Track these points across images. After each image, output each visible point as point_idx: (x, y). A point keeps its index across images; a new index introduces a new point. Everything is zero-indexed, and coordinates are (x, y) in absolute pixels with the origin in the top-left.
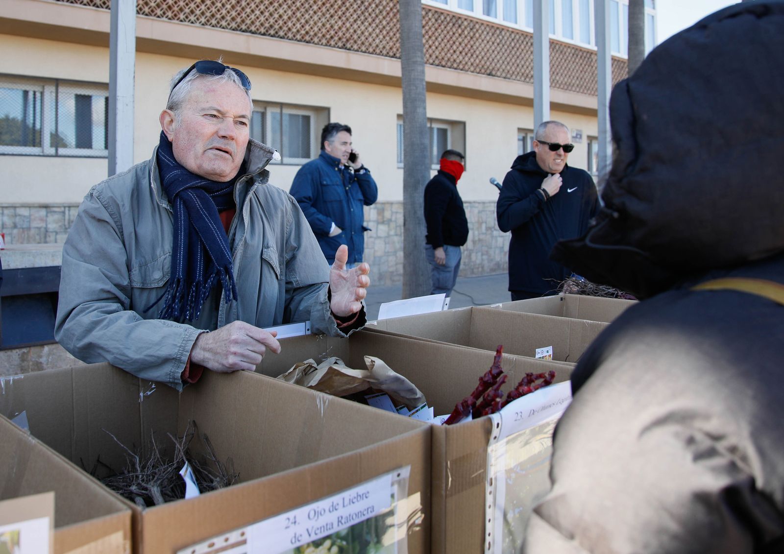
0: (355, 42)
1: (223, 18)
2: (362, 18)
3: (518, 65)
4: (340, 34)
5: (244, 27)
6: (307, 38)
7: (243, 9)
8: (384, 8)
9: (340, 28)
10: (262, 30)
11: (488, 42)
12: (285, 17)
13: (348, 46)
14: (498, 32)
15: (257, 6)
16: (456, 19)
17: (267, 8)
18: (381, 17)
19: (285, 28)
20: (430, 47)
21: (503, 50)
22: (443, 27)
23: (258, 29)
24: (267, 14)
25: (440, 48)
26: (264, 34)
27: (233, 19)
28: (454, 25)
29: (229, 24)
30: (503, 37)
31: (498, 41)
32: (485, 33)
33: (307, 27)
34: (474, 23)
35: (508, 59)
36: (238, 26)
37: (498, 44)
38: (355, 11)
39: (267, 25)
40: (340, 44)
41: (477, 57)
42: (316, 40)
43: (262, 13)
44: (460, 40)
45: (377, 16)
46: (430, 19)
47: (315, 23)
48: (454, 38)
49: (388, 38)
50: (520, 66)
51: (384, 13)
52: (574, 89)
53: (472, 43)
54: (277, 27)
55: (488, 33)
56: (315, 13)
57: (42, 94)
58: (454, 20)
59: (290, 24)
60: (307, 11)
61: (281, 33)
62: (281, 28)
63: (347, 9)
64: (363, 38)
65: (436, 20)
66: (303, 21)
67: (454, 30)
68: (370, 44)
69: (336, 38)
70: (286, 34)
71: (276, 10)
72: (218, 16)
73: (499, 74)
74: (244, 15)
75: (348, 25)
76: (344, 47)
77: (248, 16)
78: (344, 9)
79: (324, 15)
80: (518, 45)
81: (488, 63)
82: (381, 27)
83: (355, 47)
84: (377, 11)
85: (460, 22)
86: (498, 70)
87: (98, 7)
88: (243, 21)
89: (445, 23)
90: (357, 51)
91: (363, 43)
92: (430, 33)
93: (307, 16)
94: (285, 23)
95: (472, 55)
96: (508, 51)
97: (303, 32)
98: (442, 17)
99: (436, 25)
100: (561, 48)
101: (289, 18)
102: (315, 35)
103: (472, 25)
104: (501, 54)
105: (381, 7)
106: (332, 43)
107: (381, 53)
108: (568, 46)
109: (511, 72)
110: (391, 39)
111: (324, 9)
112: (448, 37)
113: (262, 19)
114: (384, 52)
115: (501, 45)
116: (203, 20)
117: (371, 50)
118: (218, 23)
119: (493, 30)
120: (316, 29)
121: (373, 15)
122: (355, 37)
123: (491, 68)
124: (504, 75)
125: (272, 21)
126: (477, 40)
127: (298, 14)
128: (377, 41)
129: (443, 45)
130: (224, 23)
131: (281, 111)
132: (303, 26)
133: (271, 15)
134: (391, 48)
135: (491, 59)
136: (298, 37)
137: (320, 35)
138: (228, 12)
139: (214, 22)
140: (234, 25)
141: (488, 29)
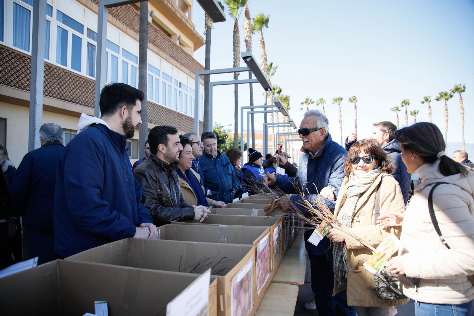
1: (54, 93)
3: (159, 119)
5: (63, 98)
6: (87, 104)
7: (62, 90)
10: (70, 100)
11: (150, 109)
14: (153, 106)
15: (68, 89)
17: (72, 90)
19: (78, 100)
21: (155, 113)
23: (68, 99)
24: (72, 93)
26: (70, 101)
27: (58, 94)
29: (57, 96)
31: (153, 109)
32: (149, 106)
33: (87, 100)
35: (156, 116)
36: (60, 97)
39: (72, 98)
42: (90, 105)
43: (70, 92)
47: (90, 98)
50: (160, 119)
55: (150, 106)
56: (90, 94)
60: (87, 93)
61: (77, 101)
66: (85, 97)
70: (79, 102)
71: (75, 91)
72: (48, 91)
74: (63, 93)
80: (159, 111)
86: (153, 120)
88: (62, 95)
94: (78, 97)
96: (156, 113)
97: (85, 102)
100: (173, 113)
101: (80, 95)
102: (90, 103)
104: (154, 114)
108: (176, 112)
109: (157, 121)
113: (70, 95)
115: (154, 111)
118: (52, 95)
119: (151, 105)
120: (90, 101)
123: (150, 119)
124: (155, 122)
127: (84, 94)
130: (55, 96)
131: (71, 133)
133: (73, 93)
135: (150, 116)
136: (83, 103)
137: (91, 103)
138: (57, 91)
139: (51, 95)
140: (59, 96)
141: (150, 104)
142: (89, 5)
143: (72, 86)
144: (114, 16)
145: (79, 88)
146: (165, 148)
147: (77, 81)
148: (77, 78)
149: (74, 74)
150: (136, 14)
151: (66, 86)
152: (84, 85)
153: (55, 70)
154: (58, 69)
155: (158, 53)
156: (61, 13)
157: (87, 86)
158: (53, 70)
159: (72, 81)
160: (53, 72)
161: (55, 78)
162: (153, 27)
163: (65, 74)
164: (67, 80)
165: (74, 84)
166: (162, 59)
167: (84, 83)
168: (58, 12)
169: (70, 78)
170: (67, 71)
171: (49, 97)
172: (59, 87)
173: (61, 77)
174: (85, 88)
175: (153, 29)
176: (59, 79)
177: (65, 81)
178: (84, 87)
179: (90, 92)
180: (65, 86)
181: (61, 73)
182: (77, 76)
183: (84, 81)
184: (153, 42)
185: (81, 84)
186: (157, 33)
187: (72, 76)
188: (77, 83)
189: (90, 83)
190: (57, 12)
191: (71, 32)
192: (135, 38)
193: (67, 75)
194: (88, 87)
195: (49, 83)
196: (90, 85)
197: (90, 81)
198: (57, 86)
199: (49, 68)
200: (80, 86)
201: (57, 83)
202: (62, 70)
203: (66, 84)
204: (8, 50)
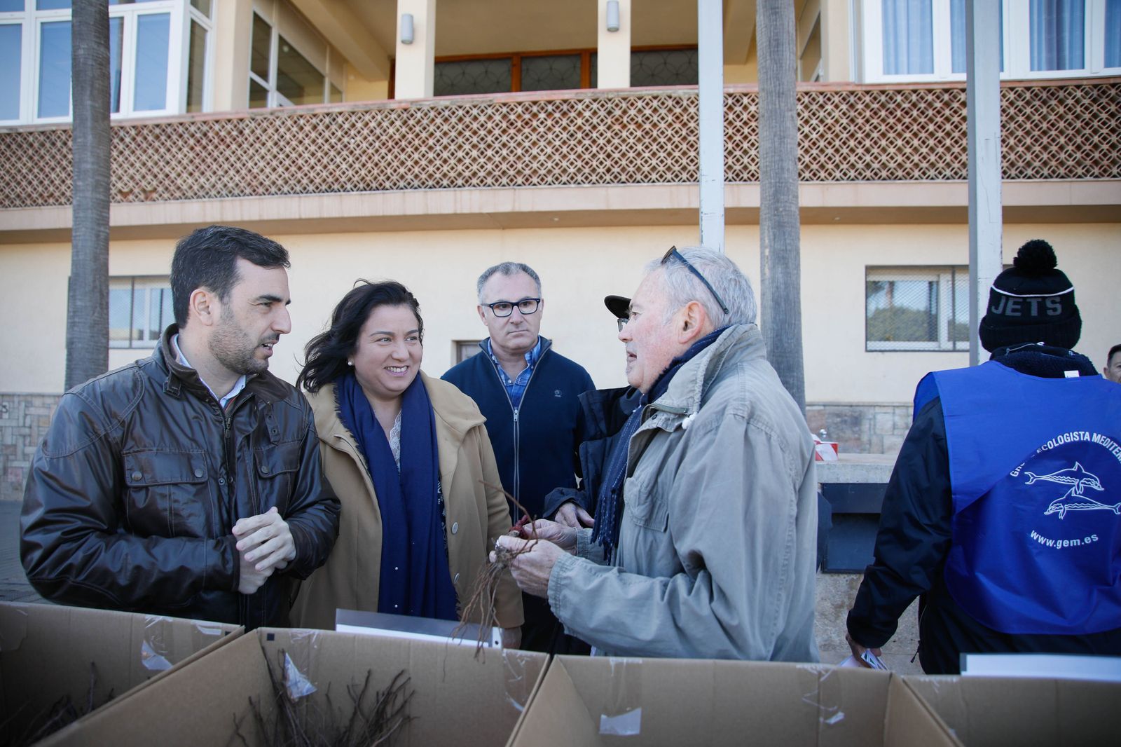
204: (1012, 89)
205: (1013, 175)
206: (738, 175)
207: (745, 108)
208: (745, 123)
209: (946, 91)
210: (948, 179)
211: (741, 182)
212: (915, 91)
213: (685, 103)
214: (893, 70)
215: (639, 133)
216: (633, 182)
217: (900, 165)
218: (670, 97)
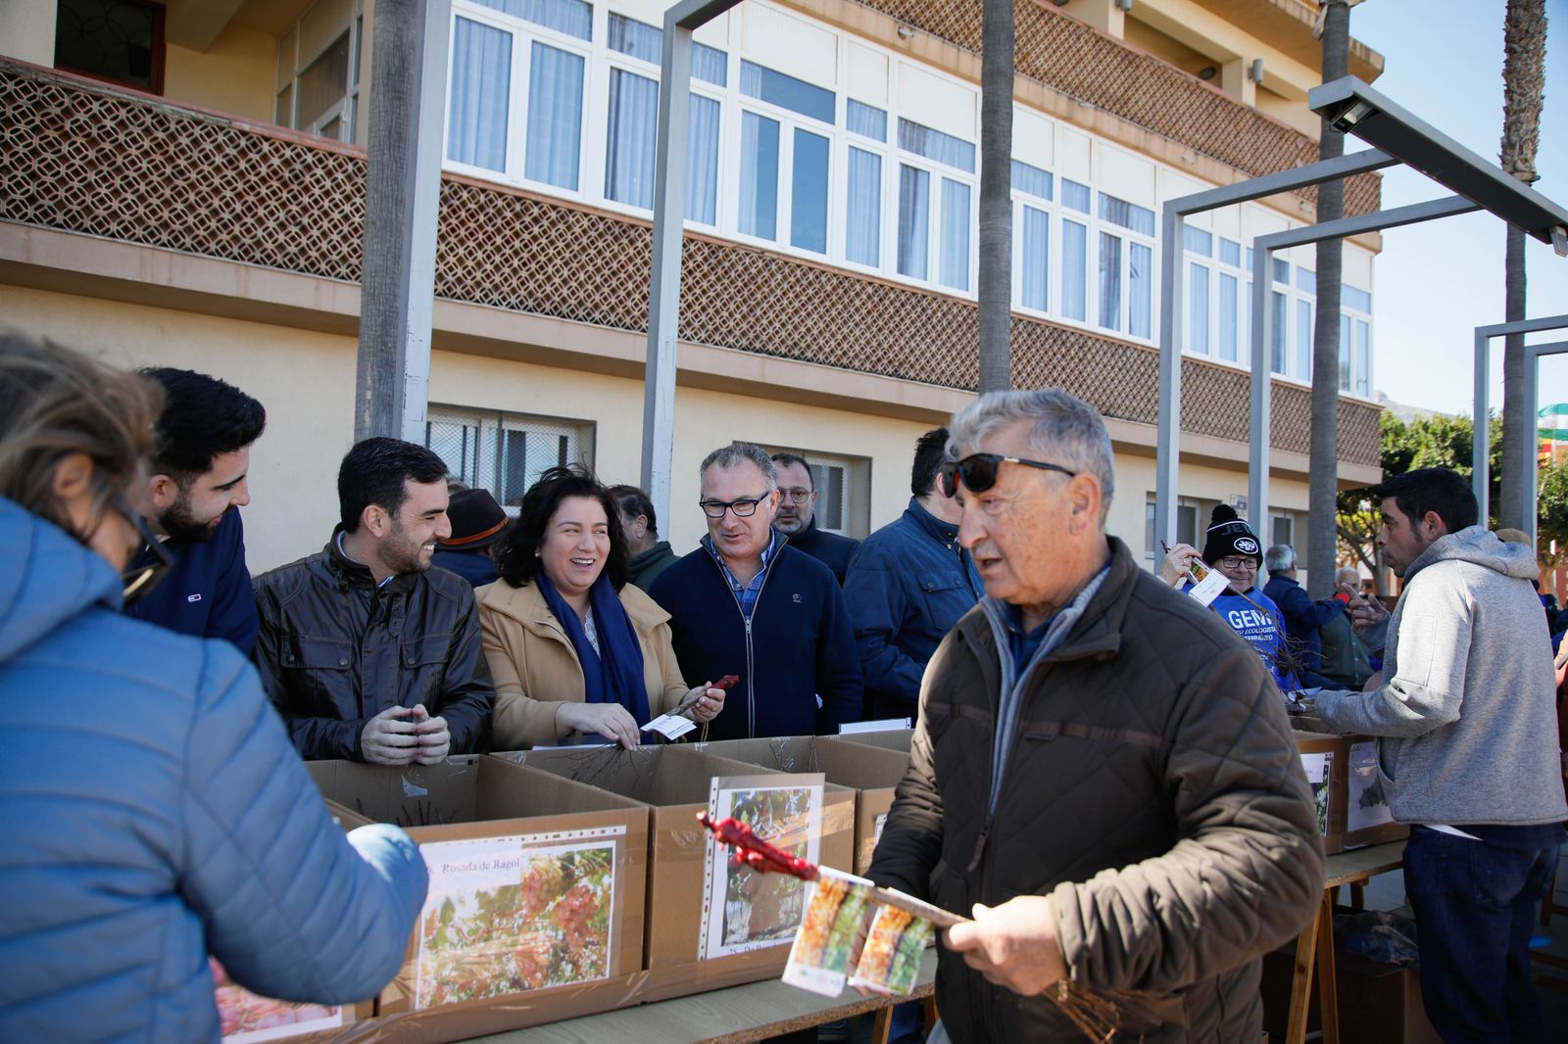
0: (912, 366)
1: (730, 332)
2: (923, 332)
3: (1149, 401)
4: (891, 355)
5: (758, 345)
6: (845, 361)
7: (757, 320)
8: (954, 317)
9: (891, 347)
10: (783, 350)
11: (1105, 366)
12: (815, 332)
13: (902, 372)
14: (1120, 351)
15: (777, 316)
16: (1059, 332)
17: (790, 318)
18: (949, 331)
19: (815, 347)
20: (1019, 373)
21: (1128, 378)
22: (1038, 344)
23: (777, 349)
24: (790, 327)
25: (1033, 376)
26: (785, 355)
27: (744, 334)
28: (1055, 341)
29: (737, 341)
30: (1128, 359)
31: (1120, 364)
32: (1101, 353)
33: (845, 346)
34: (1084, 338)
35: (1134, 392)
36: (751, 344)
37: (1120, 370)
38: (913, 322)
39: (790, 342)
40: (890, 370)
41: (1088, 387)
42: (857, 364)
43: (783, 325)
44: (1064, 363)
45: (944, 329)
46: (1020, 333)
47: (857, 340)
48: (1055, 361)
49: (958, 361)
51: (955, 325)
52: (1234, 435)
53: (1081, 367)
54: (803, 345)
55: (1105, 353)
56: (857, 325)
57: (477, 430)
58: (1056, 335)
59: (821, 342)
60: (845, 322)
61: (809, 354)
62: (808, 346)
63: (902, 320)
64: (923, 361)
65: (1029, 335)
66: (839, 337)
67: (1055, 349)
68: (933, 370)
69: (885, 361)
70: (815, 355)
71: (802, 321)
73: (1120, 413)
74: (758, 328)
75: (902, 342)
76: (895, 374)
77: (764, 330)
78: (897, 319)
79: (869, 328)
80: (1150, 371)
81: (1104, 398)
82: (949, 345)
83: (912, 374)
84: (945, 323)
85: (1064, 337)
87: (564, 317)
88: (757, 337)
89: (1043, 339)
90: (914, 379)
91: (922, 369)
92: (1020, 354)
93: (845, 330)
94: (815, 339)
95: (1080, 386)
96: (1135, 379)
97: (839, 353)
98: (1039, 331)
99: (1029, 342)
100: (1217, 375)
101: (820, 333)
102: (856, 356)
103: (1081, 341)
104: (1124, 383)
105: (950, 317)
106: (880, 368)
107: (947, 383)
108: (1228, 371)
109: (1138, 410)
110: (963, 362)
111: (869, 320)
112: (1046, 359)
113: (783, 334)
114: (953, 381)
115: (1124, 371)
116: (703, 335)
117: (934, 378)
118: (723, 339)
119: (1113, 349)
120: (857, 348)
121: (939, 328)
122: (912, 359)
123: (1108, 404)
124: (1127, 414)
125: (796, 336)
126: (1089, 363)
127: (834, 327)
128: (943, 365)
129: (1038, 370)
130: (731, 340)
132: (839, 344)
133: (795, 328)
134: (962, 376)
135: (1108, 392)
136: (833, 359)
137: (863, 357)
138: (738, 324)
139: (717, 338)
140: (744, 342)
141: (1105, 347)
142: (851, 21)
143: (790, 303)
144: (951, 40)
145: (816, 308)
146: (386, 520)
147: (810, 284)
148: (811, 276)
149: (798, 262)
150: (1042, 14)
151: (771, 307)
152: (834, 298)
153: (733, 257)
154: (742, 252)
155: (1142, 145)
156: (756, 68)
157: (846, 300)
158: (727, 255)
159: (791, 287)
160: (727, 264)
161: (732, 282)
162: (1116, 50)
163: (767, 265)
164: (773, 284)
165: (797, 296)
166: (1161, 166)
167: (834, 289)
168: (747, 65)
169: (785, 278)
170: (775, 256)
171: (711, 345)
172: (745, 309)
173: (752, 278)
174: (840, 307)
175: (1115, 57)
176: (745, 285)
177: (766, 290)
178: (833, 305)
179: (857, 318)
180: (766, 306)
181: (754, 262)
182: (811, 269)
183: (835, 281)
184: (1118, 106)
185: (822, 295)
186: (1138, 67)
187: (792, 271)
188: (810, 292)
189: (858, 287)
190: (742, 67)
191: (790, 121)
192: (1038, 102)
193: (774, 267)
194: (851, 301)
195: (711, 302)
196: (857, 295)
197: (858, 281)
198: (738, 307)
199: (713, 252)
200: (822, 302)
201: (739, 299)
202: (755, 255)
203: (772, 299)
204: (586, 215)
205: (581, 316)
206: (246, 252)
207: (265, 158)
208: (264, 180)
209: (518, 199)
210: (512, 307)
211: (251, 264)
212: (483, 191)
213: (173, 127)
214: (458, 154)
215: (92, 154)
216: (77, 229)
217: (459, 280)
218: (149, 111)
